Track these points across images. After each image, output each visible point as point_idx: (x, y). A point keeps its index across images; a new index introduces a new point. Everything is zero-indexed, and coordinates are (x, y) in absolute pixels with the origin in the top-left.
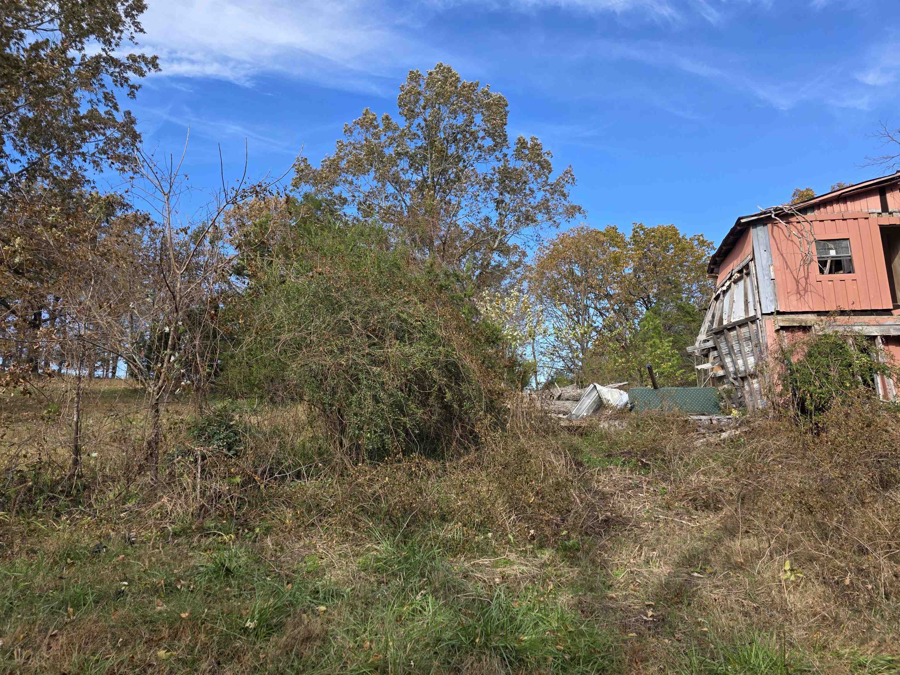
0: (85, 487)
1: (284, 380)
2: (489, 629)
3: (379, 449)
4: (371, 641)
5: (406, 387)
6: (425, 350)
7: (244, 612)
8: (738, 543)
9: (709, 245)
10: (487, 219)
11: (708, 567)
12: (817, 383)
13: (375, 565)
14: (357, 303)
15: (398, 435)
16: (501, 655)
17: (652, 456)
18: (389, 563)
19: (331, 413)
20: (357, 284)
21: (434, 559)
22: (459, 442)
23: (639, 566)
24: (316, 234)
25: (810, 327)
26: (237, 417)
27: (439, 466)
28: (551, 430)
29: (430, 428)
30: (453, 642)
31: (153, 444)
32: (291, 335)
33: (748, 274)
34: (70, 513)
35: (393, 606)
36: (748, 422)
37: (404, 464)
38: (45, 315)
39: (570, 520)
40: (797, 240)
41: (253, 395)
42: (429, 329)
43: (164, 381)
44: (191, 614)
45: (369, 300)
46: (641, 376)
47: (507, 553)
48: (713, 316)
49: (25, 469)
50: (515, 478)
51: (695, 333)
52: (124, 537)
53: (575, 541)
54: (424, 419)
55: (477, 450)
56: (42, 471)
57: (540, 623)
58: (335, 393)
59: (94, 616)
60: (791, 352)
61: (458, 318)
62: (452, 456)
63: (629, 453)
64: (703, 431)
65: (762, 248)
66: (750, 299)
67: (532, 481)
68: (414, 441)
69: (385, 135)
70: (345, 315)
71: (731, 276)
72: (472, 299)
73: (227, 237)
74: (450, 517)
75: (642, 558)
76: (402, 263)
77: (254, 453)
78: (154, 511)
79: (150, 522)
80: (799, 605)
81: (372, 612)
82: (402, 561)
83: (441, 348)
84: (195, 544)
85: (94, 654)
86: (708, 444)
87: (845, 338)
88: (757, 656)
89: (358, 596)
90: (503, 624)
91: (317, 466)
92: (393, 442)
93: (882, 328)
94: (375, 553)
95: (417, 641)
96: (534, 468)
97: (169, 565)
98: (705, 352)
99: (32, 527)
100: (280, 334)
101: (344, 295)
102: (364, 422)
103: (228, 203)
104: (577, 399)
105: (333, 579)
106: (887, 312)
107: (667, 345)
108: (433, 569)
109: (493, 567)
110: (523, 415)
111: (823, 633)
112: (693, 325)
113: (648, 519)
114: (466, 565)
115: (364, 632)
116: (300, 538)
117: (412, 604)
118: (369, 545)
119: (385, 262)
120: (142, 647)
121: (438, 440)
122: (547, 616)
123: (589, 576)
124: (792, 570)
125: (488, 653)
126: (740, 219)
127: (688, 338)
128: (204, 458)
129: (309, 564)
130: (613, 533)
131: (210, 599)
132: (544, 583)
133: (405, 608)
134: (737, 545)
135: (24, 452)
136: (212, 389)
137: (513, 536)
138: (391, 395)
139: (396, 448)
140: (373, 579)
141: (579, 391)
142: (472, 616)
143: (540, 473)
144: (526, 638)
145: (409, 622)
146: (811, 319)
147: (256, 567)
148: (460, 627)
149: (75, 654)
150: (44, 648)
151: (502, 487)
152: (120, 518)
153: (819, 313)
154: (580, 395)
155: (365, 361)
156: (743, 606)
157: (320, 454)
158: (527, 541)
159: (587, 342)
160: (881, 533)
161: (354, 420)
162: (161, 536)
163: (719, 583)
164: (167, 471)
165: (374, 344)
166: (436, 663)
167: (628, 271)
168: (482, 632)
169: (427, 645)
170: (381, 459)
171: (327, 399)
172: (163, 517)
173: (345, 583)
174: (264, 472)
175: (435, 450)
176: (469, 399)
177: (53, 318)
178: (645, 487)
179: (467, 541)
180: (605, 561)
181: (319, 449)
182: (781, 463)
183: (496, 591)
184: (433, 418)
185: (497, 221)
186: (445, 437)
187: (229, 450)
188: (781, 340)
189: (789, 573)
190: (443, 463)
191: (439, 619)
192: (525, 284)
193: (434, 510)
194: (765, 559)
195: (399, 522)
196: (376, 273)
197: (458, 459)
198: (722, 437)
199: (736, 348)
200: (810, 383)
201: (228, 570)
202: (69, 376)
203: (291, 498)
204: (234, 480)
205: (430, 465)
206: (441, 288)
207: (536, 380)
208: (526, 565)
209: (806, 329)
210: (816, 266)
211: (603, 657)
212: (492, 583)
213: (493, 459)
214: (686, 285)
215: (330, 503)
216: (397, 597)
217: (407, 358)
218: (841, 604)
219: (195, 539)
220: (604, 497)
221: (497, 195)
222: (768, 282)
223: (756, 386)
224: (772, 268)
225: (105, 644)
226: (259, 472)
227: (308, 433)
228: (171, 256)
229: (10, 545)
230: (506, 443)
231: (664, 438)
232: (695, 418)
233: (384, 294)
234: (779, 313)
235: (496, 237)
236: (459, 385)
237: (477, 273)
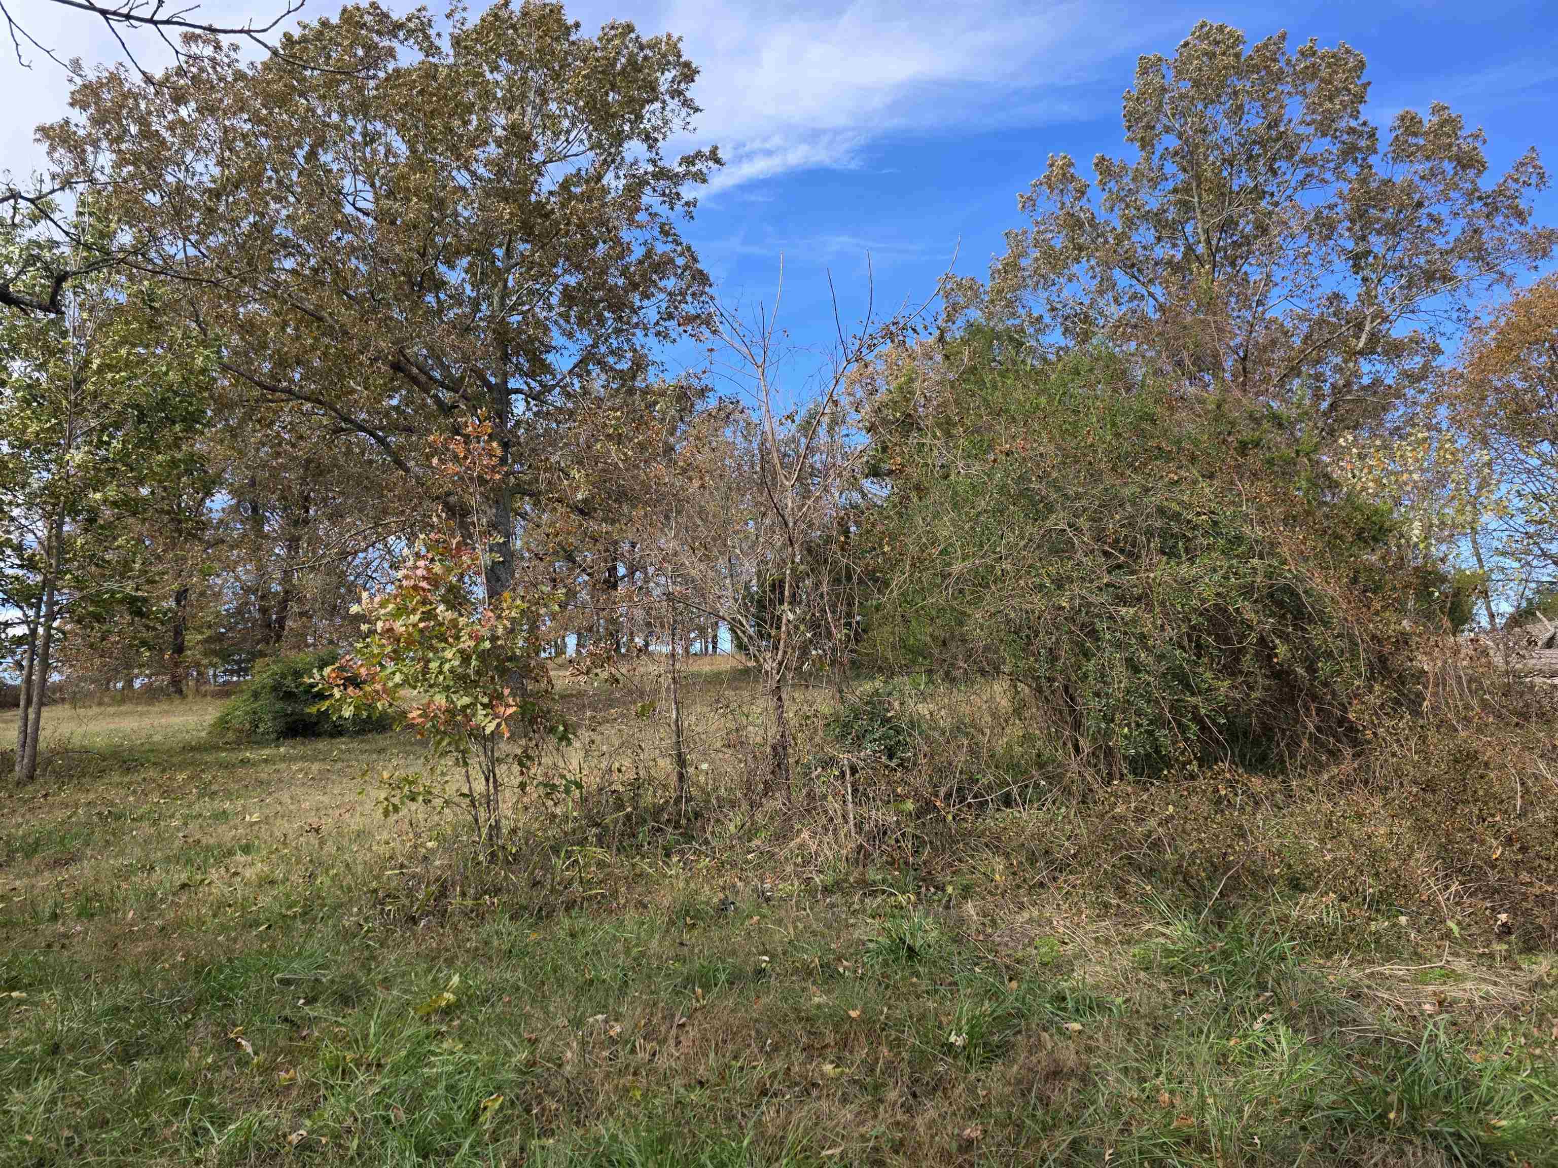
0: (697, 815)
1: (964, 641)
2: (1417, 1097)
3: (1148, 755)
4: (1172, 1092)
5: (1190, 641)
6: (1221, 567)
7: (944, 1019)
10: (1336, 296)
13: (1164, 961)
14: (1078, 496)
15: (1183, 728)
16: (1448, 1148)
18: (1191, 960)
19: (1053, 692)
20: (1077, 462)
21: (1283, 958)
22: (1314, 740)
24: (995, 387)
26: (896, 705)
27: (1275, 786)
28: (1533, 710)
29: (1248, 715)
30: (1340, 1113)
31: (780, 749)
32: (968, 564)
34: (682, 852)
35: (1208, 1037)
37: (1200, 783)
38: (622, 571)
41: (917, 669)
42: (1226, 526)
43: (785, 652)
44: (863, 1012)
45: (1101, 487)
47: (1446, 956)
49: (621, 789)
50: (1454, 809)
52: (755, 890)
54: (1234, 699)
55: (1356, 756)
56: (641, 792)
57: (1536, 1097)
58: (1056, 659)
59: (730, 1003)
61: (1286, 499)
62: (1304, 767)
67: (1493, 816)
68: (1218, 740)
70: (1058, 520)
72: (1314, 457)
73: (853, 417)
74: (1309, 884)
76: (1159, 410)
77: (930, 764)
78: (792, 852)
79: (789, 869)
81: (1167, 1043)
82: (1218, 958)
83: (1255, 561)
84: (856, 906)
85: (736, 1058)
89: (1138, 1012)
90: (1450, 1091)
91: (1036, 785)
92: (1174, 743)
94: (1162, 940)
95: (1264, 1103)
96: (1497, 788)
97: (823, 936)
99: (638, 871)
100: (950, 564)
101: (1054, 485)
102: (1115, 709)
103: (849, 362)
105: (1090, 980)
108: (1283, 976)
109: (1419, 982)
110: (1460, 682)
114: (1355, 973)
115: (1157, 1076)
116: (1022, 907)
117: (1245, 1037)
118: (1150, 926)
119: (1126, 414)
120: (798, 1056)
121: (1270, 739)
125: (1418, 1141)
128: (854, 770)
129: (1043, 950)
131: (889, 993)
132: (1541, 1021)
133: (1232, 1043)
135: (617, 765)
136: (853, 662)
137: (1459, 923)
138: (1161, 657)
139: (1182, 753)
140: (1163, 986)
142: (1376, 1070)
143: (1512, 798)
144: (1504, 1123)
145: (1242, 1069)
147: (954, 948)
148: (1353, 1088)
149: (712, 1055)
150: (672, 1042)
151: (1421, 827)
152: (747, 862)
155: (1104, 598)
157: (1041, 766)
158: (1492, 937)
161: (1095, 704)
162: (806, 891)
164: (804, 791)
165: (1119, 567)
166: (1306, 1147)
168: (1400, 1101)
169: (1284, 1112)
170: (1156, 773)
171: (1043, 671)
172: (806, 863)
173: (1111, 988)
174: (949, 795)
175: (1263, 758)
176: (1329, 655)
177: (631, 573)
179: (1352, 930)
181: (1039, 756)
183: (1425, 1027)
184: (1254, 695)
185: (1359, 296)
186: (1283, 731)
187: (891, 757)
190: (1284, 782)
191: (1305, 1067)
192: (1443, 412)
193: (1273, 867)
195: (1203, 887)
196: (1109, 438)
197: (1318, 773)
201: (911, 949)
202: (661, 653)
203: (998, 839)
204: (902, 807)
205: (1256, 783)
206: (1243, 448)
207: (1489, 608)
208: (1495, 984)
212: (1416, 1012)
213: (1395, 771)
215: (1068, 849)
216: (1215, 1021)
217: (1187, 585)
219: (856, 898)
225: (749, 1045)
226: (942, 794)
227: (1016, 730)
228: (776, 461)
229: (615, 894)
230: (1424, 740)
233: (1129, 472)
235: (1360, 327)
236: (1304, 630)
237: (1324, 405)
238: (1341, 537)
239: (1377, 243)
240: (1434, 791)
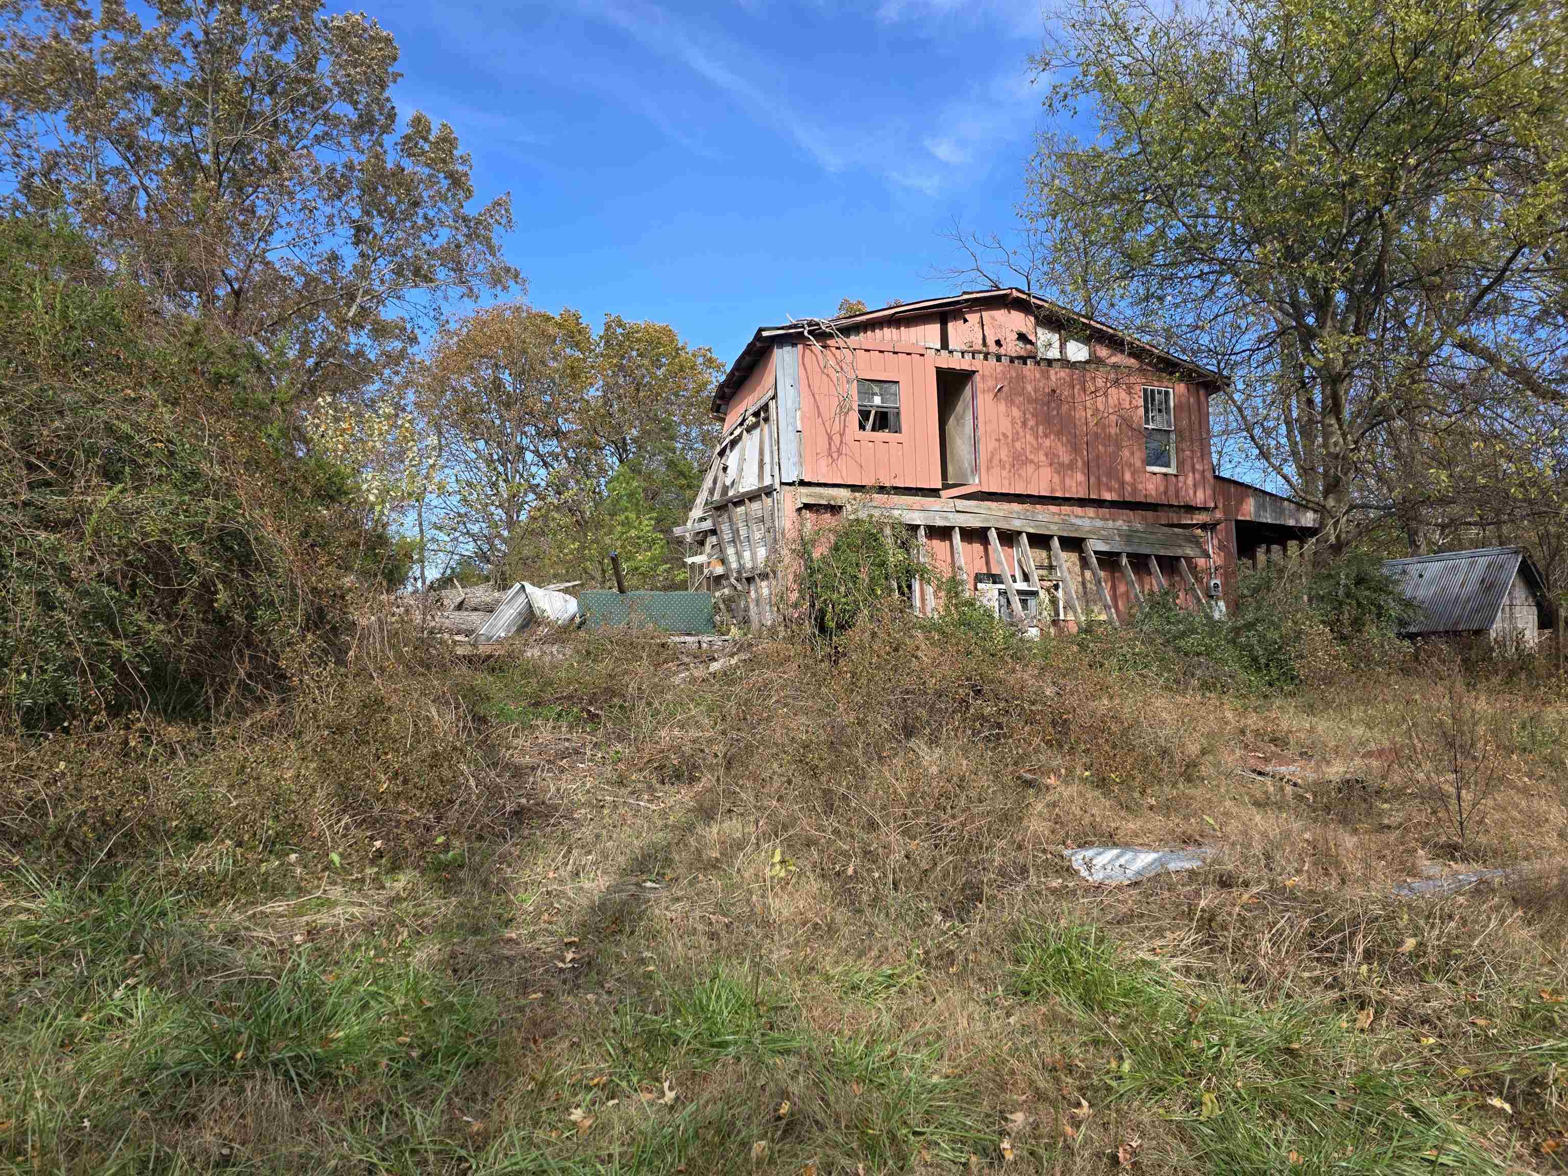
2: (267, 1030)
3: (48, 705)
5: (124, 577)
6: (171, 502)
8: (715, 830)
9: (718, 368)
10: (334, 258)
11: (668, 871)
12: (842, 589)
13: (21, 941)
15: (99, 676)
16: (286, 1073)
17: (606, 701)
18: (55, 935)
21: (163, 914)
22: (244, 688)
23: (561, 882)
25: (841, 507)
27: (193, 734)
28: (434, 662)
29: (179, 659)
30: (187, 1067)
33: (766, 420)
35: (56, 1018)
36: (750, 645)
37: (111, 734)
39: (453, 814)
40: (834, 375)
42: (183, 459)
45: (35, 386)
46: (604, 571)
47: (324, 886)
48: (715, 482)
50: (356, 750)
51: (688, 506)
53: (457, 851)
54: (165, 644)
55: (281, 701)
57: (372, 1003)
60: (813, 542)
61: (252, 443)
62: (228, 715)
63: (570, 697)
64: (686, 660)
65: (788, 381)
66: (767, 459)
67: (386, 754)
68: (138, 687)
69: (105, 37)
71: (744, 420)
72: (286, 407)
74: (208, 832)
75: (569, 868)
76: (125, 318)
80: (785, 913)
82: (89, 927)
83: (209, 501)
86: (693, 680)
87: (881, 526)
88: (719, 997)
90: (299, 1016)
92: (85, 690)
93: (926, 514)
94: (23, 917)
95: (104, 1079)
96: (394, 729)
98: (699, 538)
102: (12, 649)
104: (490, 609)
106: (933, 493)
107: (647, 524)
108: (159, 933)
109: (296, 915)
110: (383, 636)
111: (812, 949)
112: (688, 493)
113: (588, 804)
114: (237, 917)
117: (101, 1009)
118: (11, 902)
119: (82, 308)
121: (198, 685)
122: (387, 988)
123: (475, 909)
124: (783, 862)
125: (259, 1074)
126: (761, 330)
127: (680, 513)
130: (526, 832)
132: (390, 931)
133: (84, 1019)
134: (712, 832)
137: (341, 854)
138: (85, 594)
139: (92, 702)
140: (11, 971)
141: (496, 594)
142: (234, 1012)
143: (405, 737)
144: (341, 1034)
145: (90, 1045)
146: (843, 494)
148: (206, 1036)
151: (326, 768)
153: (854, 488)
154: (498, 602)
156: (711, 924)
158: (366, 863)
159: (518, 512)
160: (897, 799)
163: (680, 894)
165: (45, 483)
166: (140, 1114)
167: (593, 393)
168: (250, 1037)
169: (127, 1081)
170: (54, 725)
175: (188, 707)
176: (270, 603)
178: (589, 753)
179: (242, 873)
180: (505, 881)
182: (786, 705)
183: (290, 959)
184: (187, 640)
185: (355, 266)
186: (213, 677)
188: (802, 525)
189: (778, 867)
190: (205, 729)
191: (163, 1026)
192: (410, 396)
193: (171, 819)
194: (749, 849)
195: (87, 849)
197: (242, 719)
198: (711, 669)
199: (743, 532)
200: (834, 589)
205: (173, 733)
206: (217, 381)
207: (421, 572)
208: (361, 905)
209: (834, 509)
210: (855, 417)
211: (479, 1043)
212: (286, 946)
213: (313, 717)
214: (683, 428)
216: (67, 999)
217: (128, 518)
218: (839, 904)
220: (518, 773)
221: (356, 213)
222: (793, 435)
223: (765, 592)
224: (798, 413)
230: (342, 686)
231: (626, 672)
232: (677, 639)
233: (73, 376)
234: (802, 483)
235: (352, 298)
236: (247, 576)
237: (310, 362)
238: (300, 492)
239: (378, 224)
240: (342, 734)
